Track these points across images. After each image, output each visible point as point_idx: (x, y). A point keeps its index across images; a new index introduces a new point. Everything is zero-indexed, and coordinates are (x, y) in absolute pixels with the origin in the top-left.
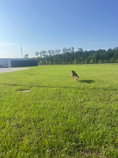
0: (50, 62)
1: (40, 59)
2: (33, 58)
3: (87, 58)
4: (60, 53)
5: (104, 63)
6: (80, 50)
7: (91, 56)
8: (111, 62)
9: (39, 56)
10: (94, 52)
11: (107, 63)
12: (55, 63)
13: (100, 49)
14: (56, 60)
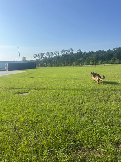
0: (49, 64)
1: (38, 61)
2: (31, 61)
3: (86, 59)
4: (59, 55)
5: (103, 64)
6: (79, 52)
7: (91, 57)
8: (111, 63)
9: (38, 58)
10: (93, 53)
11: (107, 64)
12: (54, 65)
13: (100, 50)
14: (55, 63)
